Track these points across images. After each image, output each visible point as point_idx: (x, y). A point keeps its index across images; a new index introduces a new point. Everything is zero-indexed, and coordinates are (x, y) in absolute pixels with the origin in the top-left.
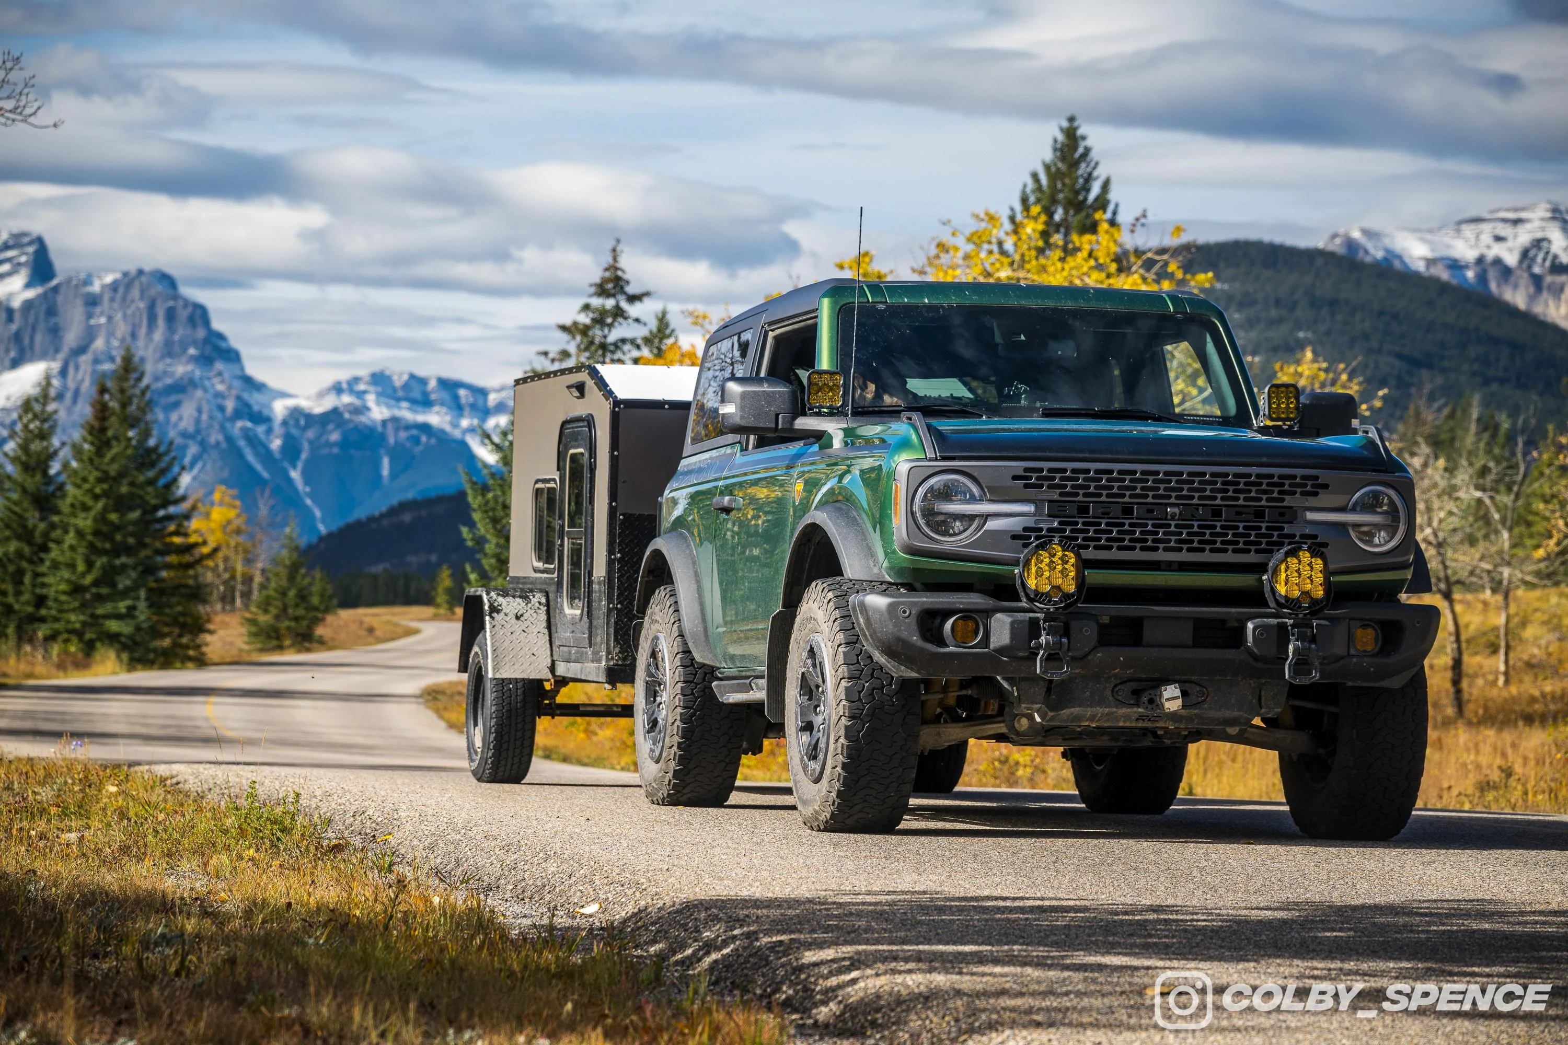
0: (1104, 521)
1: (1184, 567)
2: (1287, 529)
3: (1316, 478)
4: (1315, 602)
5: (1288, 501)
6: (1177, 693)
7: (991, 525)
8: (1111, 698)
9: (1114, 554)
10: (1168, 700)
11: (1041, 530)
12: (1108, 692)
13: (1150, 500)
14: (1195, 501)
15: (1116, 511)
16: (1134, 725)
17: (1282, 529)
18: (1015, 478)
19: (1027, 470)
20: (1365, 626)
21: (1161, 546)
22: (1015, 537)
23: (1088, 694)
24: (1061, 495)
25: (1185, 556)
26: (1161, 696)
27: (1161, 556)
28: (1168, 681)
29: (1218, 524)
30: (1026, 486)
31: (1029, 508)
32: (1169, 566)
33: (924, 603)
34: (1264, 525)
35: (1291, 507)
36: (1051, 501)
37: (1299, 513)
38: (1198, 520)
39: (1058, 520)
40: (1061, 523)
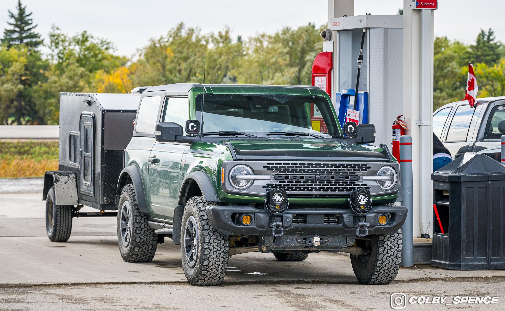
0: (294, 181)
1: (321, 196)
2: (357, 183)
3: (366, 165)
5: (358, 173)
6: (319, 239)
7: (256, 183)
9: (298, 193)
10: (316, 242)
11: (273, 185)
12: (295, 240)
13: (310, 173)
14: (325, 174)
15: (299, 177)
16: (303, 249)
17: (355, 183)
18: (264, 167)
19: (268, 164)
20: (382, 216)
21: (314, 189)
22: (264, 187)
23: (288, 240)
24: (279, 172)
25: (322, 193)
26: (313, 240)
27: (314, 193)
28: (316, 235)
29: (333, 181)
30: (268, 169)
31: (268, 177)
32: (316, 196)
33: (233, 210)
34: (349, 181)
35: (358, 175)
36: (276, 175)
37: (361, 176)
38: (326, 180)
39: (278, 181)
40: (279, 182)
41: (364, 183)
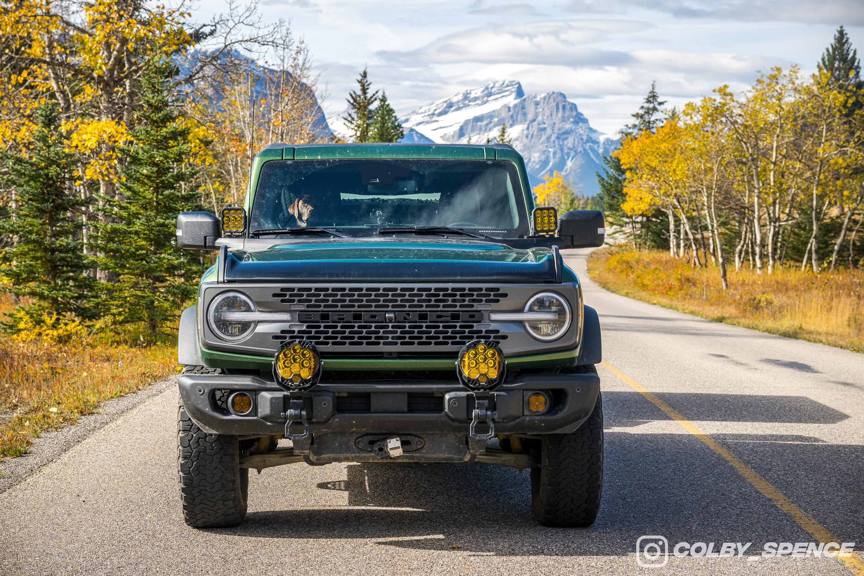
0: (339, 325)
1: (401, 355)
2: (476, 327)
3: (498, 289)
4: (490, 381)
5: (477, 307)
6: (399, 444)
7: (261, 328)
8: (354, 447)
9: (347, 348)
10: (391, 449)
11: (293, 332)
12: (352, 443)
13: (373, 309)
14: (407, 309)
15: (349, 317)
16: (381, 461)
17: (472, 327)
18: (275, 295)
19: (282, 289)
20: (537, 394)
21: (382, 341)
22: (276, 337)
23: (337, 444)
24: (308, 306)
25: (399, 348)
26: (387, 446)
27: (381, 348)
28: (391, 435)
29: (424, 325)
30: (282, 301)
31: (286, 316)
32: (390, 355)
33: (213, 384)
34: (458, 325)
35: (480, 311)
36: (301, 311)
37: (485, 315)
38: (409, 322)
39: (306, 324)
40: (308, 327)
41: (493, 326)
